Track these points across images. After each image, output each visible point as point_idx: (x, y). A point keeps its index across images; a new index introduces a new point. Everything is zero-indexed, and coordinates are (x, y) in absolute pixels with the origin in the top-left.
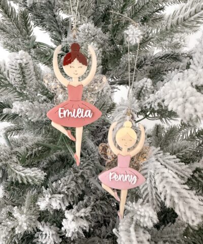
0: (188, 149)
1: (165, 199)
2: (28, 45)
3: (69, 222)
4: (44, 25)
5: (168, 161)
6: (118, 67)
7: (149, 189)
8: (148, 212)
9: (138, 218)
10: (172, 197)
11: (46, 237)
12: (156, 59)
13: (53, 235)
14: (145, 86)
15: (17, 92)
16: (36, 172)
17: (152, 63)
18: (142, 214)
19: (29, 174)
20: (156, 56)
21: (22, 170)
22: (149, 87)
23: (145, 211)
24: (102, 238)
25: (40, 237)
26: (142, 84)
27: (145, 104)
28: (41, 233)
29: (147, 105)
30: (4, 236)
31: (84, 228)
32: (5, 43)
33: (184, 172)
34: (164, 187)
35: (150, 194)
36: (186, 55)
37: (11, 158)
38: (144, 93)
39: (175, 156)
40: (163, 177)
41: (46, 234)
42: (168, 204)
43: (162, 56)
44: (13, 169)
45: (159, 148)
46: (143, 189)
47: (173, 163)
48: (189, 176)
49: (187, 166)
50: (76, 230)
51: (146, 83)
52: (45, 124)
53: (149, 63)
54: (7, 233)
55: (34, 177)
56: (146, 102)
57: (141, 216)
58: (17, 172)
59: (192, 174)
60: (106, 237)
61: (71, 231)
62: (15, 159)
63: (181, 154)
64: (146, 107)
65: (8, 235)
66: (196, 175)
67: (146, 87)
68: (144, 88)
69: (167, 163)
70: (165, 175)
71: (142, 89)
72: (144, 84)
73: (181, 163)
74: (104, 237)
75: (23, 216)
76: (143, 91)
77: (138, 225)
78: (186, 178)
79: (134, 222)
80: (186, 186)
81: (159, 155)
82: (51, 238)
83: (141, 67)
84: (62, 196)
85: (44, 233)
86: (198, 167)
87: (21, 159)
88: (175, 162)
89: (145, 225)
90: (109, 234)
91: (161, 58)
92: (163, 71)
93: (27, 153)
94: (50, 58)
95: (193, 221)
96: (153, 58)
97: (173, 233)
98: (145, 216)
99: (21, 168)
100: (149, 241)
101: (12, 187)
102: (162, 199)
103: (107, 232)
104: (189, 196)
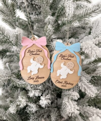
0: (89, 68)
1: (82, 89)
2: (15, 20)
3: (43, 101)
4: (20, 9)
6: (60, 32)
9: (72, 96)
10: (84, 88)
11: (32, 108)
13: (35, 107)
14: (72, 42)
17: (73, 30)
18: (74, 95)
19: (22, 83)
20: (75, 27)
23: (75, 94)
28: (29, 107)
32: (3, 19)
33: (88, 78)
34: (81, 84)
35: (75, 88)
36: (88, 27)
37: (12, 75)
39: (84, 72)
40: (81, 80)
42: (83, 90)
43: (77, 27)
44: (14, 80)
47: (84, 74)
48: (90, 80)
49: (89, 75)
50: (46, 104)
54: (15, 108)
57: (73, 96)
58: (17, 82)
59: (91, 79)
60: (54, 107)
61: (44, 104)
62: (14, 76)
63: (86, 71)
66: (93, 79)
73: (87, 75)
74: (53, 108)
75: (24, 100)
77: (72, 100)
78: (89, 80)
79: (70, 99)
80: (90, 83)
84: (39, 90)
85: (31, 106)
86: (93, 75)
87: (17, 76)
88: (85, 74)
89: (75, 99)
90: (55, 106)
91: (77, 28)
92: (77, 34)
93: (19, 73)
94: (25, 26)
95: (92, 96)
96: (74, 28)
97: (84, 102)
98: (75, 96)
99: (18, 80)
100: (76, 104)
101: (13, 89)
102: (81, 89)
103: (54, 106)
104: (91, 87)
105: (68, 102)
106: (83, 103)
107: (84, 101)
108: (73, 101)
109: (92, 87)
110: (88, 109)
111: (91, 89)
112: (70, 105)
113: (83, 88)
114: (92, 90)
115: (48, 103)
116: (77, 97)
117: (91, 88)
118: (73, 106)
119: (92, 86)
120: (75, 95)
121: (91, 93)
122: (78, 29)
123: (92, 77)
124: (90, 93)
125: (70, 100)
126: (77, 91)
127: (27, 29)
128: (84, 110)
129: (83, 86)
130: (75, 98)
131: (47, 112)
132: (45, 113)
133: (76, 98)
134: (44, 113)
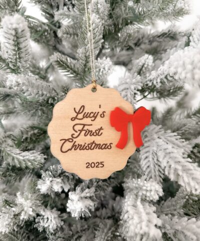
0: (187, 127)
1: (169, 174)
3: (75, 202)
5: (169, 138)
7: (152, 166)
8: (154, 186)
9: (144, 192)
10: (176, 170)
11: (48, 220)
12: (154, 37)
13: (55, 218)
14: (146, 63)
15: (10, 68)
16: (36, 155)
17: (149, 41)
18: (149, 189)
19: (27, 157)
20: (154, 35)
21: (19, 154)
22: (150, 64)
23: (151, 186)
24: (103, 218)
25: (41, 221)
26: (143, 62)
27: (146, 82)
28: (42, 217)
29: (148, 82)
30: (7, 222)
31: (90, 208)
34: (168, 162)
35: (153, 171)
36: (183, 34)
37: (5, 141)
38: (144, 71)
39: (175, 134)
40: (166, 153)
41: (47, 218)
42: (172, 177)
43: (159, 34)
44: (8, 152)
45: (160, 126)
46: (146, 167)
47: (174, 140)
49: (187, 142)
50: (83, 210)
51: (147, 61)
52: (41, 106)
53: (147, 41)
54: (10, 220)
55: (34, 160)
56: (147, 79)
57: (147, 191)
58: (15, 156)
59: (191, 149)
60: (106, 217)
61: (77, 211)
62: (10, 142)
63: (180, 132)
64: (147, 85)
65: (10, 222)
66: (195, 151)
67: (148, 65)
68: (146, 66)
69: (168, 141)
70: (168, 151)
71: (143, 66)
72: (145, 62)
73: (182, 140)
74: (104, 218)
76: (144, 68)
77: (144, 200)
78: (187, 153)
79: (140, 198)
80: (189, 160)
81: (160, 133)
82: (54, 222)
83: (139, 46)
86: (197, 142)
87: (16, 142)
88: (177, 139)
89: (151, 199)
90: (109, 215)
91: (159, 37)
92: (159, 51)
93: (23, 137)
94: (41, 33)
95: (196, 190)
96: (150, 36)
97: (174, 206)
98: (151, 191)
99: (18, 151)
100: (154, 212)
101: (8, 173)
102: (166, 173)
103: (107, 213)
104: (192, 168)
105: (135, 206)
106: (172, 208)
107: (174, 203)
108: (147, 204)
109: (195, 170)
110: (184, 224)
111: (193, 174)
112: (138, 213)
113: (172, 171)
114: (194, 176)
115: (88, 208)
116: (158, 195)
117: (194, 172)
118: (145, 217)
119: (194, 167)
120: (153, 188)
121: (193, 183)
122: (161, 40)
123: (194, 145)
124: (189, 184)
125: (139, 200)
126: (158, 178)
127: (45, 41)
128: (174, 227)
129: (173, 166)
130: (151, 195)
131: (88, 229)
132: (84, 230)
133: (154, 197)
134: (81, 231)
